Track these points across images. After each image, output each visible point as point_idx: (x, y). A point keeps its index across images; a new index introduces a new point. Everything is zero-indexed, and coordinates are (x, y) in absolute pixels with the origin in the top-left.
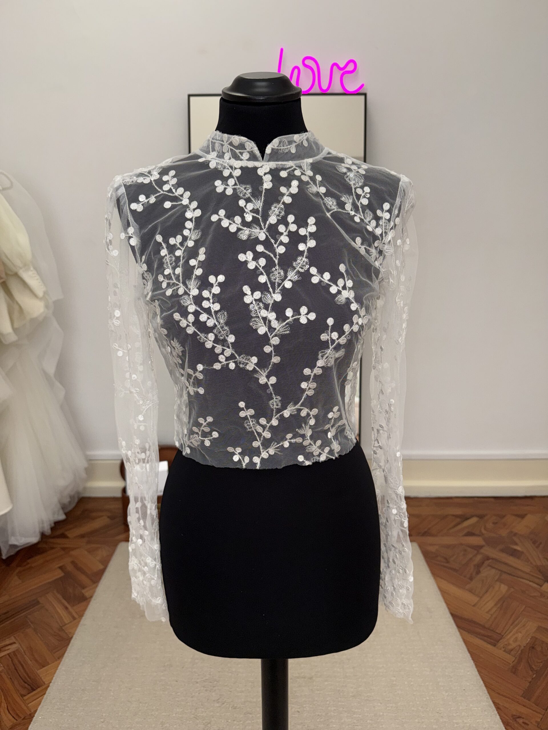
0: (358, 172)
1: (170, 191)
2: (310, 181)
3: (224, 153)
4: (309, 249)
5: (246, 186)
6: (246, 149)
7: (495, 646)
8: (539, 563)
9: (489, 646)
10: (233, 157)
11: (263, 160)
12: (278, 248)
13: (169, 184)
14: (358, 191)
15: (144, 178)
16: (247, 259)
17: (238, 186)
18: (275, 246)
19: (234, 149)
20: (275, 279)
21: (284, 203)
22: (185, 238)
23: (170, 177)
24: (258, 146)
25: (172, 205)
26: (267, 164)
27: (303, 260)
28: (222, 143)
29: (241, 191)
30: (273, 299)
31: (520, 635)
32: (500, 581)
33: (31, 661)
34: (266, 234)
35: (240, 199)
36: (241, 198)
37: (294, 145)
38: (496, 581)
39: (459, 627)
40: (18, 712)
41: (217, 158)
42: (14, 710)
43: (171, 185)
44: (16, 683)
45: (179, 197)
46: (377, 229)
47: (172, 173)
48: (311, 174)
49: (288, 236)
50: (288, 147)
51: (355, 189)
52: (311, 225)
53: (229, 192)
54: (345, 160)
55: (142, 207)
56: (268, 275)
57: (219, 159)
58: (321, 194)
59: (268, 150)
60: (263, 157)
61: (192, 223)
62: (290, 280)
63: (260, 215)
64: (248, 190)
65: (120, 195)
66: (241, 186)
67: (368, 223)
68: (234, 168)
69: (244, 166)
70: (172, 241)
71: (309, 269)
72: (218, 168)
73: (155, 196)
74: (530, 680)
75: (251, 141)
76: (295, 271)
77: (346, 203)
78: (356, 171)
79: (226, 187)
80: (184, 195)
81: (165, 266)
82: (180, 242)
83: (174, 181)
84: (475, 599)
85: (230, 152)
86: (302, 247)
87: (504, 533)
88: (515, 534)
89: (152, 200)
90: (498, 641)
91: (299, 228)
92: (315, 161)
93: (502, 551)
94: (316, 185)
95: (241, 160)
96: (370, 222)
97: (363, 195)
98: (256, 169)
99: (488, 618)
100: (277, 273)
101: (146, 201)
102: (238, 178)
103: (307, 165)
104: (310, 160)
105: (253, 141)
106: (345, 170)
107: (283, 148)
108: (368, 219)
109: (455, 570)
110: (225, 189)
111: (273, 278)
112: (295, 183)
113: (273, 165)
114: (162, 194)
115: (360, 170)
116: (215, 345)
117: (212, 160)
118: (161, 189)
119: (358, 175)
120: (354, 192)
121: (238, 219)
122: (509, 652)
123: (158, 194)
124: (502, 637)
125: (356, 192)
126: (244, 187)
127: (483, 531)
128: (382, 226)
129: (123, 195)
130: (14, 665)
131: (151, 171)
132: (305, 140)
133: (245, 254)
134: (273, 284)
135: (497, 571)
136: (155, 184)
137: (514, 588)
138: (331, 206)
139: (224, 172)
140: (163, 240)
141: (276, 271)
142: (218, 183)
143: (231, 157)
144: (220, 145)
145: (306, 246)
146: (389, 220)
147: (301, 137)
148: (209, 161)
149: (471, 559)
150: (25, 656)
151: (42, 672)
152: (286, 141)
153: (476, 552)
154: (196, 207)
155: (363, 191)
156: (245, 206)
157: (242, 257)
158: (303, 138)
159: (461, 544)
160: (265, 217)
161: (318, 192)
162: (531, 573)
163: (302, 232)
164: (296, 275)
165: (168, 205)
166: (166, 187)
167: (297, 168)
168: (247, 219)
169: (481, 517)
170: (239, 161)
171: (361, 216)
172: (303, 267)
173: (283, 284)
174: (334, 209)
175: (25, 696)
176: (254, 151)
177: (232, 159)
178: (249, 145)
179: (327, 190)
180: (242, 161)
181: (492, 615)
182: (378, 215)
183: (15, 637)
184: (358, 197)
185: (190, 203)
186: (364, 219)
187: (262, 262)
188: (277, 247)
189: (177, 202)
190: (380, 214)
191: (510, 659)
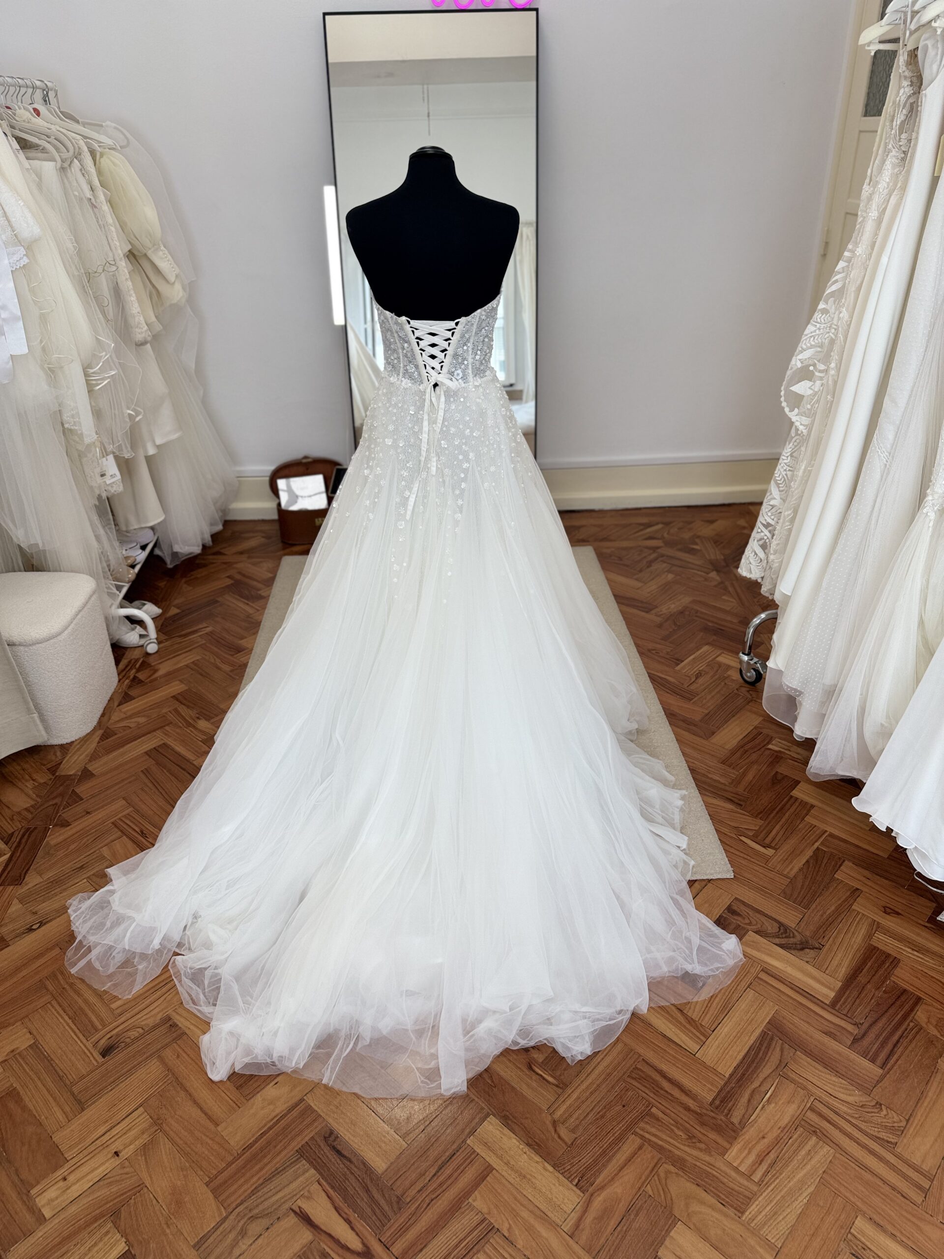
8: (713, 557)
9: (643, 614)
31: (673, 606)
32: (669, 571)
33: (229, 636)
39: (618, 603)
42: (228, 662)
44: (222, 649)
74: (671, 630)
84: (639, 584)
87: (687, 535)
88: (698, 537)
90: (651, 610)
93: (680, 550)
109: (627, 566)
122: (659, 616)
124: (656, 607)
127: (666, 535)
130: (215, 640)
149: (645, 557)
150: (222, 634)
153: (651, 551)
159: (640, 546)
162: (702, 565)
169: (667, 524)
191: (658, 620)
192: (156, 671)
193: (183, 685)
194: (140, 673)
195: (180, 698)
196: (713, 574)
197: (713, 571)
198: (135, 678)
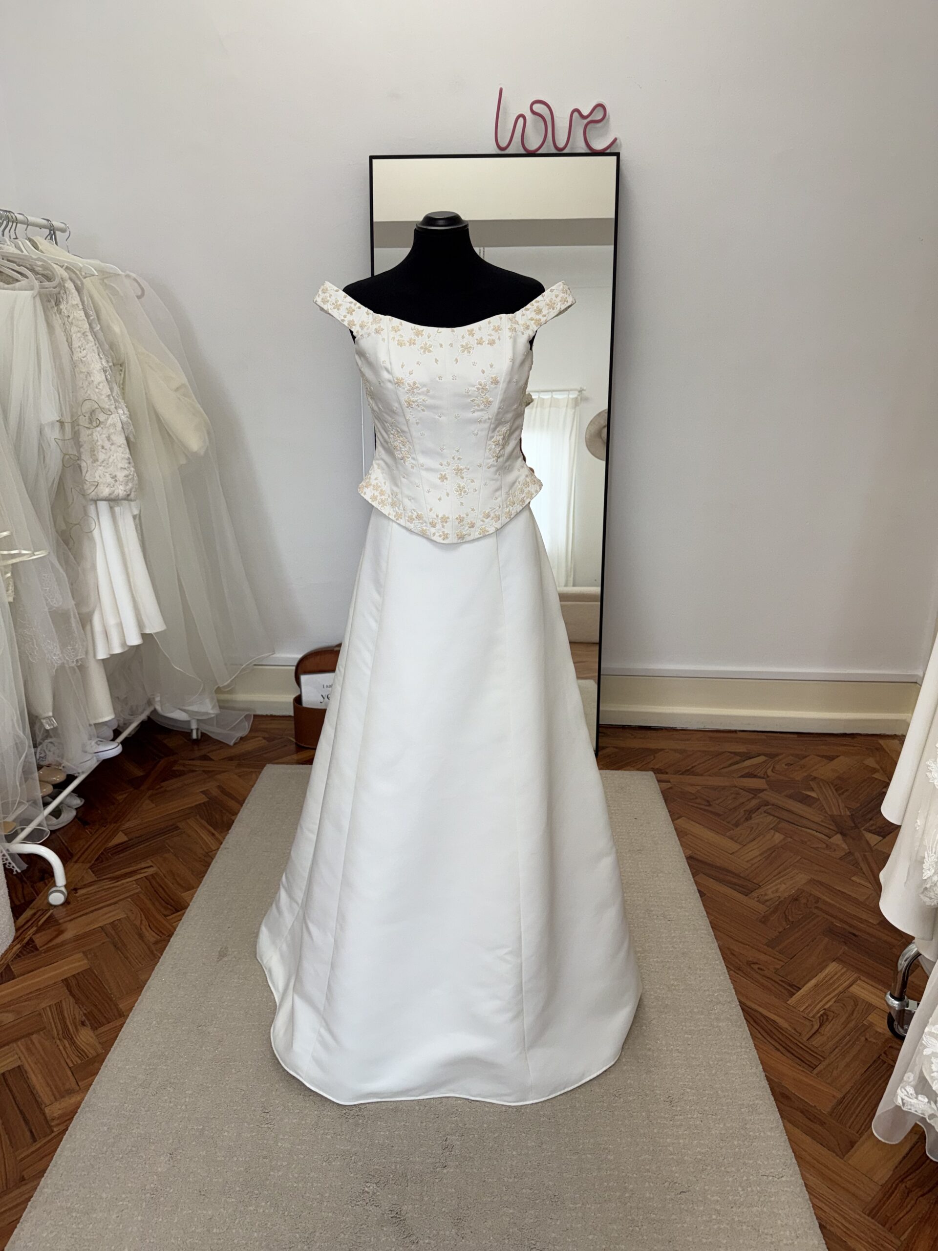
7: (746, 896)
8: (835, 813)
31: (783, 887)
32: (776, 829)
33: (173, 884)
38: (772, 829)
40: (161, 929)
42: (156, 927)
44: (157, 903)
74: (781, 929)
93: (790, 797)
99: (746, 868)
109: (718, 815)
130: (153, 887)
135: (775, 818)
137: (791, 838)
149: (743, 803)
150: (166, 880)
151: (185, 895)
159: (734, 786)
162: (821, 823)
169: (771, 756)
175: (168, 916)
181: (753, 865)
183: (152, 861)
191: (762, 909)
192: (61, 932)
193: (86, 961)
194: (38, 935)
195: (73, 982)
196: (837, 839)
197: (838, 833)
198: (31, 940)
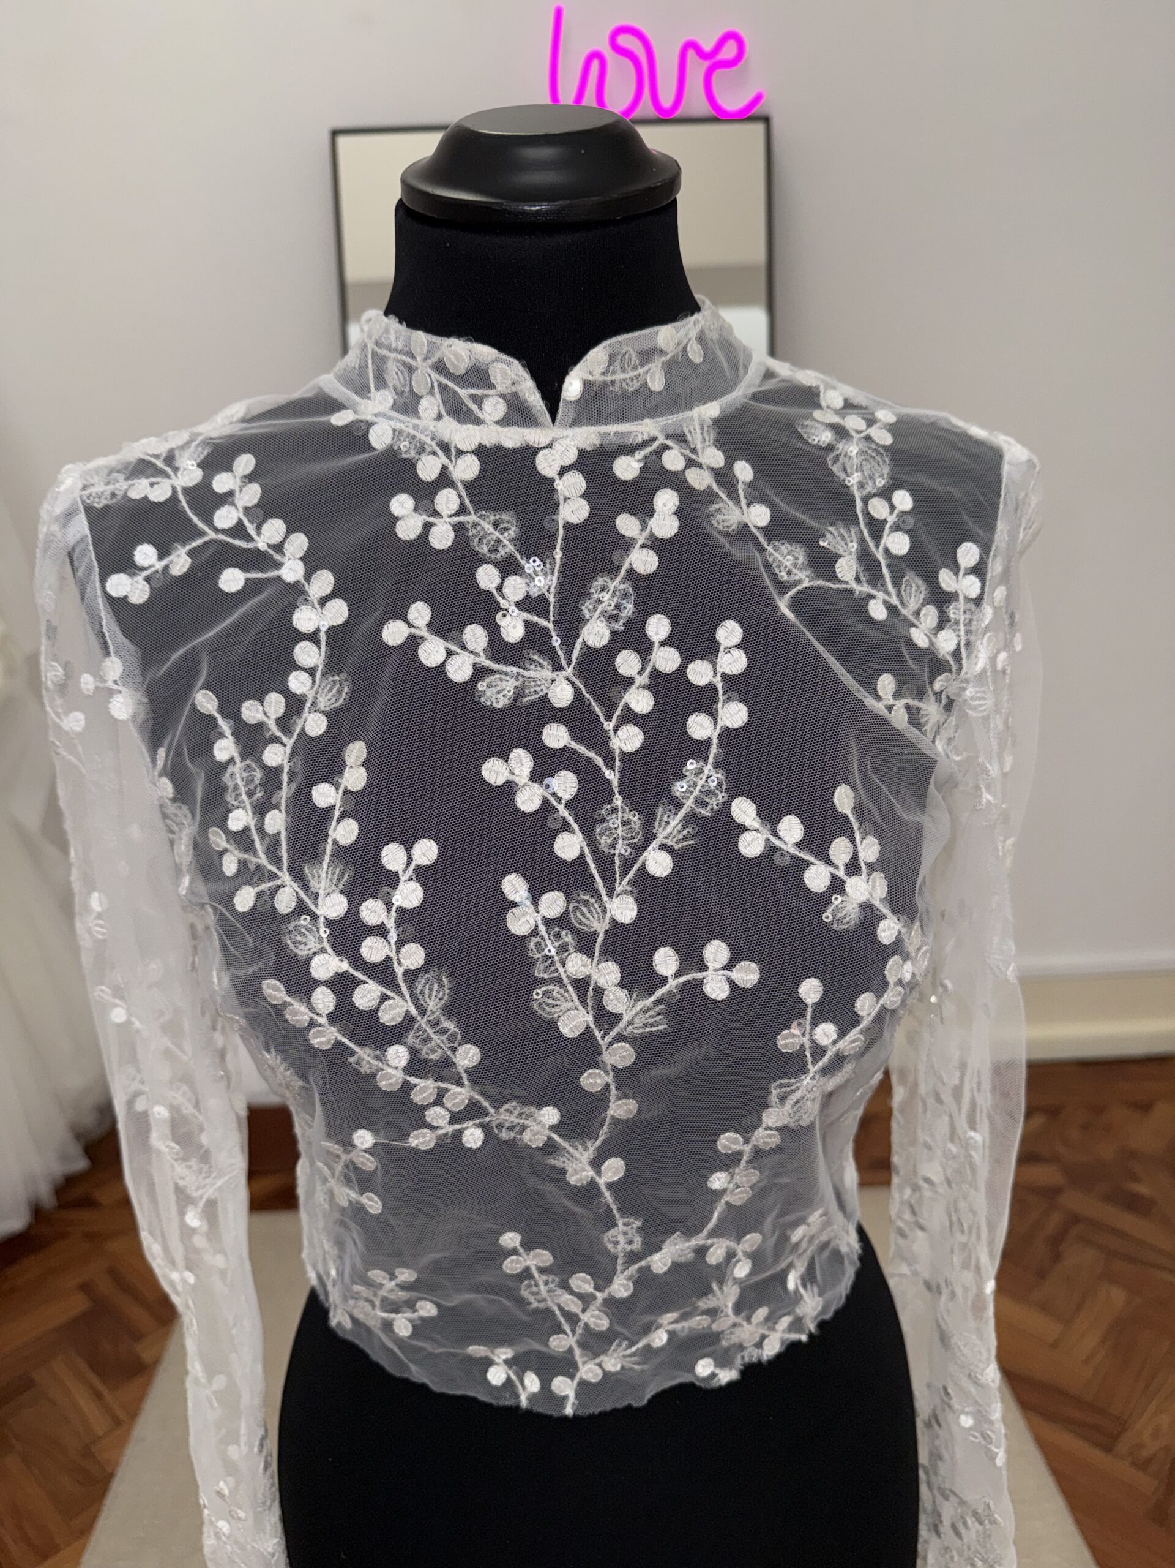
0: (868, 438)
1: (238, 530)
2: (715, 487)
3: (416, 398)
4: (728, 735)
5: (498, 517)
6: (492, 386)
7: (1110, 1451)
9: (1095, 1455)
10: (448, 413)
11: (553, 421)
12: (620, 733)
13: (233, 504)
14: (874, 507)
15: (153, 480)
16: (511, 778)
17: (472, 518)
18: (609, 726)
19: (451, 384)
20: (613, 846)
21: (632, 574)
22: (295, 705)
23: (238, 480)
24: (534, 376)
25: (247, 580)
26: (567, 437)
27: (706, 772)
28: (408, 360)
29: (482, 533)
30: (608, 915)
32: (1109, 1276)
34: (573, 685)
35: (480, 565)
36: (480, 561)
37: (660, 365)
38: (1099, 1278)
39: (1022, 1404)
41: (395, 414)
43: (241, 510)
45: (271, 552)
46: (942, 635)
47: (245, 463)
48: (714, 457)
49: (649, 687)
50: (641, 371)
51: (866, 500)
52: (728, 650)
53: (442, 538)
54: (822, 395)
55: (147, 587)
56: (588, 833)
57: (401, 417)
58: (754, 530)
59: (572, 387)
60: (553, 411)
61: (319, 647)
62: (663, 847)
63: (552, 619)
64: (506, 529)
65: (72, 543)
66: (480, 517)
67: (911, 618)
68: (453, 450)
69: (488, 445)
70: (251, 712)
71: (727, 805)
72: (399, 448)
73: (188, 547)
75: (512, 359)
76: (682, 813)
77: (837, 557)
78: (862, 435)
79: (431, 519)
80: (286, 545)
81: (229, 799)
82: (280, 715)
83: (252, 494)
84: (1051, 1329)
85: (438, 396)
86: (699, 726)
87: (1107, 1151)
88: (1133, 1155)
89: (180, 562)
90: (1116, 1438)
91: (686, 660)
92: (729, 411)
94: (738, 502)
95: (478, 422)
96: (917, 613)
97: (891, 519)
98: (529, 453)
99: (1088, 1378)
100: (619, 822)
101: (159, 565)
102: (469, 486)
103: (702, 429)
104: (712, 410)
105: (518, 359)
106: (826, 437)
107: (623, 376)
108: (913, 604)
110: (427, 526)
111: (604, 841)
112: (666, 501)
113: (588, 436)
114: (212, 541)
115: (874, 432)
116: (413, 1080)
117: (376, 420)
118: (209, 521)
119: (869, 451)
120: (863, 511)
121: (475, 635)
122: (1143, 1465)
123: (199, 542)
124: (1125, 1426)
125: (867, 514)
126: (492, 518)
127: (1060, 1149)
128: (957, 622)
129: (82, 546)
131: (177, 453)
132: (695, 342)
133: (506, 759)
134: (605, 862)
135: (1099, 1252)
136: (188, 503)
137: (1141, 1295)
138: (789, 573)
139: (419, 466)
140: (221, 710)
141: (614, 816)
142: (401, 504)
143: (443, 412)
144: (402, 368)
145: (715, 723)
146: (978, 601)
147: (682, 332)
148: (370, 425)
152: (634, 354)
153: (1048, 1204)
154: (329, 590)
155: (892, 508)
156: (499, 588)
157: (494, 772)
158: (687, 334)
160: (571, 624)
161: (746, 526)
163: (700, 673)
164: (684, 828)
165: (232, 580)
166: (225, 517)
167: (669, 443)
168: (508, 635)
170: (471, 427)
171: (888, 594)
172: (707, 800)
173: (641, 860)
174: (800, 581)
176: (520, 394)
177: (446, 418)
178: (504, 375)
179: (776, 514)
180: (482, 426)
181: (1096, 1370)
182: (944, 586)
184: (876, 527)
185: (308, 577)
186: (900, 607)
187: (565, 784)
188: (616, 729)
189: (262, 571)
190: (949, 585)
